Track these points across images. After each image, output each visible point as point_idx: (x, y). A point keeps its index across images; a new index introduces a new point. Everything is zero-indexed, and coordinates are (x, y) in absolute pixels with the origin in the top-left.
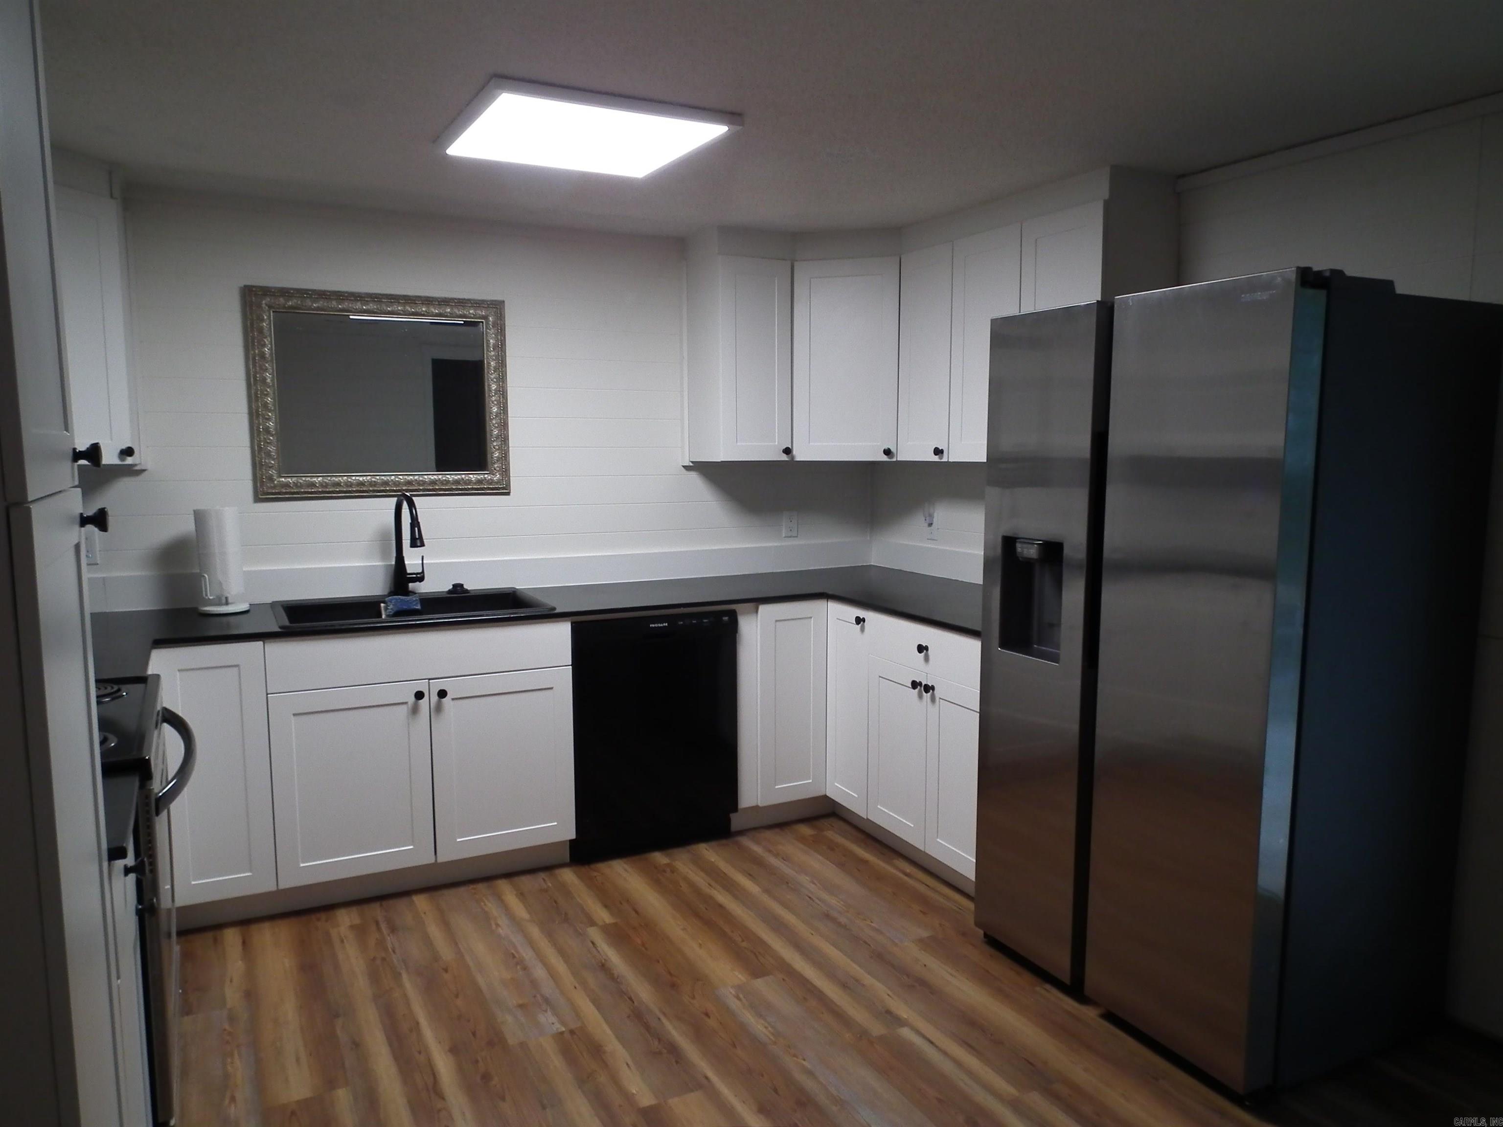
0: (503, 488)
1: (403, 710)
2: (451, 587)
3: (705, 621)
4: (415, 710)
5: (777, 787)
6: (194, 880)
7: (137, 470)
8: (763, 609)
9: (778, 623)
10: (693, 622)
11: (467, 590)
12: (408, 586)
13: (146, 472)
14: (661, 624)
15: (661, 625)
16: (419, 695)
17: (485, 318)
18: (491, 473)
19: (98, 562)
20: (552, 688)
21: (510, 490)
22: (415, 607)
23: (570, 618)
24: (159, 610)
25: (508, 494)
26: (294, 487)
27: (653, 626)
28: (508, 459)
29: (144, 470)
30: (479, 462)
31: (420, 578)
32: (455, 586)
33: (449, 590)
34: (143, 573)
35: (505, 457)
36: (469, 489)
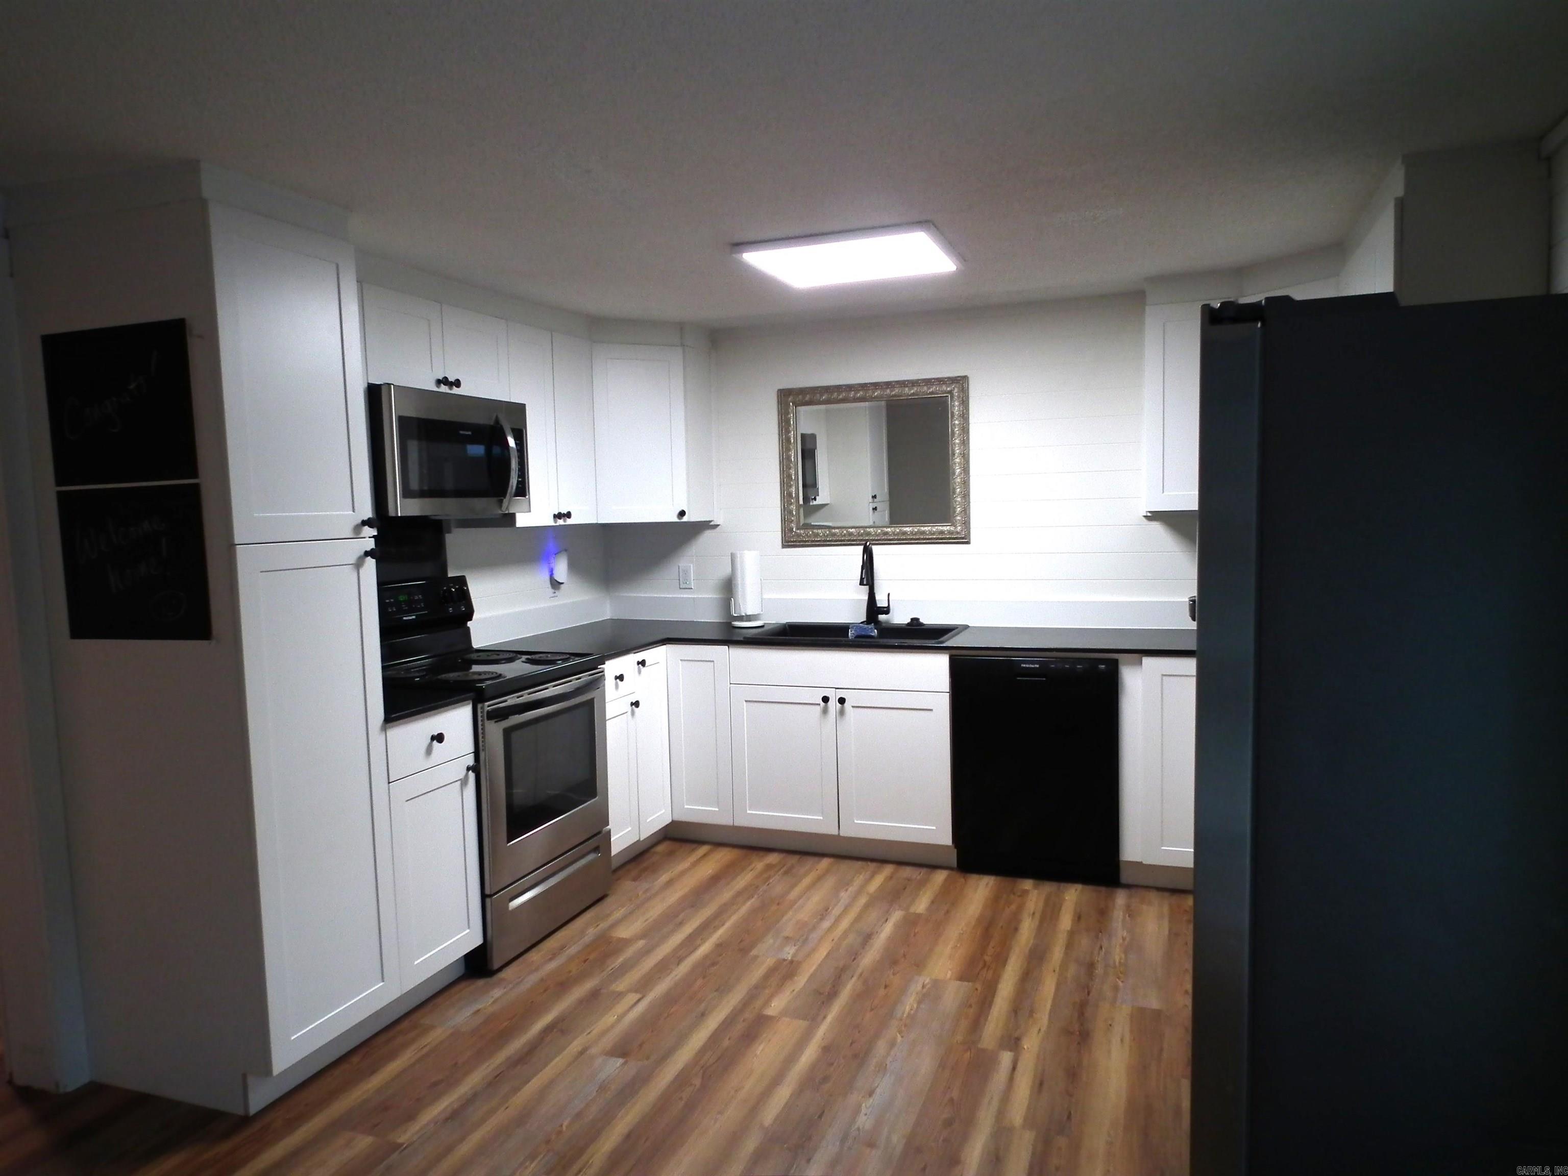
0: (963, 538)
1: (818, 710)
2: (909, 621)
3: (1079, 667)
4: (825, 711)
5: (1163, 848)
6: (687, 805)
7: (712, 525)
8: (1147, 661)
9: (1164, 678)
10: (1066, 666)
11: (922, 623)
12: (877, 617)
13: (720, 526)
14: (1032, 664)
15: (1033, 666)
16: (826, 699)
17: (951, 392)
18: (953, 525)
19: (693, 587)
20: (931, 710)
21: (970, 540)
22: (871, 634)
23: (950, 651)
24: (723, 623)
25: (968, 543)
26: (806, 537)
27: (1024, 666)
28: (968, 512)
29: (719, 525)
30: (945, 516)
31: (886, 611)
32: (912, 619)
33: (908, 623)
34: (715, 596)
35: (966, 511)
36: (934, 539)
